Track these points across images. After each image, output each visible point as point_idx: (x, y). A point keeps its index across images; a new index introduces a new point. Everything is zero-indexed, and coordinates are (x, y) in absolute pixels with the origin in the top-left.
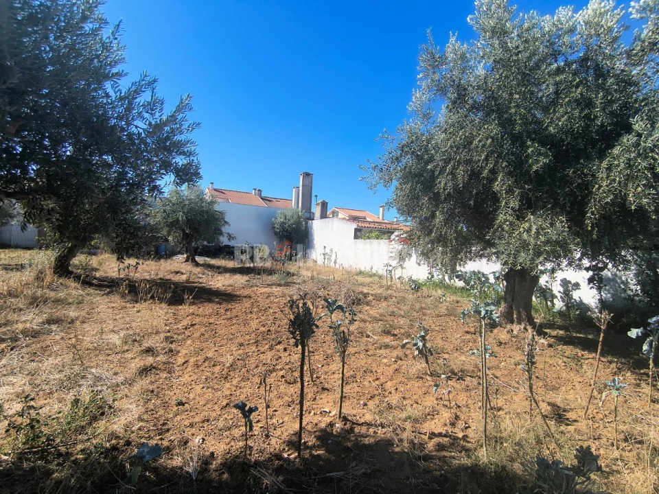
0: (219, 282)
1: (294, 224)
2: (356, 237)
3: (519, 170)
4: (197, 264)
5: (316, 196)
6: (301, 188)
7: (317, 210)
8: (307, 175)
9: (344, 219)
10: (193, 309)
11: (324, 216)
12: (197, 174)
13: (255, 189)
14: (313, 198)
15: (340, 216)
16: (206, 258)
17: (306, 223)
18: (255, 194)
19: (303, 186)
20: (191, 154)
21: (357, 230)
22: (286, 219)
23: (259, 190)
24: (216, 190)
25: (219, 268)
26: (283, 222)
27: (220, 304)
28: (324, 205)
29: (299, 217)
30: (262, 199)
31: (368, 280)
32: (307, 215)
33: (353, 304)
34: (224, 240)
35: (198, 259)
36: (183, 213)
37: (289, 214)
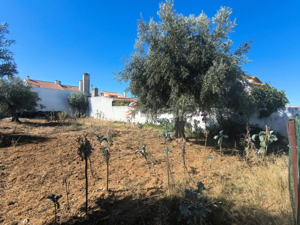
0: (36, 132)
1: (80, 99)
2: (113, 105)
3: (178, 77)
4: (20, 123)
5: (92, 85)
6: (83, 81)
7: (93, 93)
8: (87, 75)
9: (107, 96)
10: (18, 148)
11: (96, 95)
12: (14, 71)
13: (57, 81)
14: (91, 86)
15: (105, 95)
16: (27, 119)
17: (87, 99)
18: (57, 83)
19: (85, 80)
20: (8, 58)
21: (113, 102)
22: (76, 97)
23: (59, 82)
24: (30, 80)
25: (35, 124)
26: (74, 99)
27: (37, 143)
28: (96, 90)
29: (83, 96)
30: (62, 86)
31: (119, 125)
32: (88, 95)
33: (113, 136)
34: (38, 109)
35: (20, 119)
36: (8, 93)
37: (77, 94)
